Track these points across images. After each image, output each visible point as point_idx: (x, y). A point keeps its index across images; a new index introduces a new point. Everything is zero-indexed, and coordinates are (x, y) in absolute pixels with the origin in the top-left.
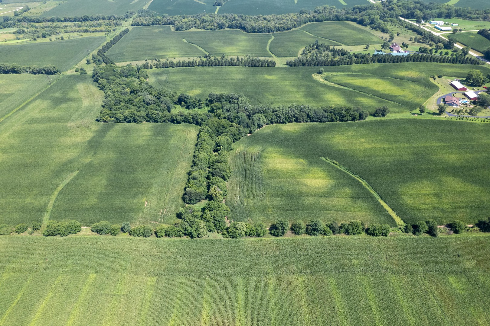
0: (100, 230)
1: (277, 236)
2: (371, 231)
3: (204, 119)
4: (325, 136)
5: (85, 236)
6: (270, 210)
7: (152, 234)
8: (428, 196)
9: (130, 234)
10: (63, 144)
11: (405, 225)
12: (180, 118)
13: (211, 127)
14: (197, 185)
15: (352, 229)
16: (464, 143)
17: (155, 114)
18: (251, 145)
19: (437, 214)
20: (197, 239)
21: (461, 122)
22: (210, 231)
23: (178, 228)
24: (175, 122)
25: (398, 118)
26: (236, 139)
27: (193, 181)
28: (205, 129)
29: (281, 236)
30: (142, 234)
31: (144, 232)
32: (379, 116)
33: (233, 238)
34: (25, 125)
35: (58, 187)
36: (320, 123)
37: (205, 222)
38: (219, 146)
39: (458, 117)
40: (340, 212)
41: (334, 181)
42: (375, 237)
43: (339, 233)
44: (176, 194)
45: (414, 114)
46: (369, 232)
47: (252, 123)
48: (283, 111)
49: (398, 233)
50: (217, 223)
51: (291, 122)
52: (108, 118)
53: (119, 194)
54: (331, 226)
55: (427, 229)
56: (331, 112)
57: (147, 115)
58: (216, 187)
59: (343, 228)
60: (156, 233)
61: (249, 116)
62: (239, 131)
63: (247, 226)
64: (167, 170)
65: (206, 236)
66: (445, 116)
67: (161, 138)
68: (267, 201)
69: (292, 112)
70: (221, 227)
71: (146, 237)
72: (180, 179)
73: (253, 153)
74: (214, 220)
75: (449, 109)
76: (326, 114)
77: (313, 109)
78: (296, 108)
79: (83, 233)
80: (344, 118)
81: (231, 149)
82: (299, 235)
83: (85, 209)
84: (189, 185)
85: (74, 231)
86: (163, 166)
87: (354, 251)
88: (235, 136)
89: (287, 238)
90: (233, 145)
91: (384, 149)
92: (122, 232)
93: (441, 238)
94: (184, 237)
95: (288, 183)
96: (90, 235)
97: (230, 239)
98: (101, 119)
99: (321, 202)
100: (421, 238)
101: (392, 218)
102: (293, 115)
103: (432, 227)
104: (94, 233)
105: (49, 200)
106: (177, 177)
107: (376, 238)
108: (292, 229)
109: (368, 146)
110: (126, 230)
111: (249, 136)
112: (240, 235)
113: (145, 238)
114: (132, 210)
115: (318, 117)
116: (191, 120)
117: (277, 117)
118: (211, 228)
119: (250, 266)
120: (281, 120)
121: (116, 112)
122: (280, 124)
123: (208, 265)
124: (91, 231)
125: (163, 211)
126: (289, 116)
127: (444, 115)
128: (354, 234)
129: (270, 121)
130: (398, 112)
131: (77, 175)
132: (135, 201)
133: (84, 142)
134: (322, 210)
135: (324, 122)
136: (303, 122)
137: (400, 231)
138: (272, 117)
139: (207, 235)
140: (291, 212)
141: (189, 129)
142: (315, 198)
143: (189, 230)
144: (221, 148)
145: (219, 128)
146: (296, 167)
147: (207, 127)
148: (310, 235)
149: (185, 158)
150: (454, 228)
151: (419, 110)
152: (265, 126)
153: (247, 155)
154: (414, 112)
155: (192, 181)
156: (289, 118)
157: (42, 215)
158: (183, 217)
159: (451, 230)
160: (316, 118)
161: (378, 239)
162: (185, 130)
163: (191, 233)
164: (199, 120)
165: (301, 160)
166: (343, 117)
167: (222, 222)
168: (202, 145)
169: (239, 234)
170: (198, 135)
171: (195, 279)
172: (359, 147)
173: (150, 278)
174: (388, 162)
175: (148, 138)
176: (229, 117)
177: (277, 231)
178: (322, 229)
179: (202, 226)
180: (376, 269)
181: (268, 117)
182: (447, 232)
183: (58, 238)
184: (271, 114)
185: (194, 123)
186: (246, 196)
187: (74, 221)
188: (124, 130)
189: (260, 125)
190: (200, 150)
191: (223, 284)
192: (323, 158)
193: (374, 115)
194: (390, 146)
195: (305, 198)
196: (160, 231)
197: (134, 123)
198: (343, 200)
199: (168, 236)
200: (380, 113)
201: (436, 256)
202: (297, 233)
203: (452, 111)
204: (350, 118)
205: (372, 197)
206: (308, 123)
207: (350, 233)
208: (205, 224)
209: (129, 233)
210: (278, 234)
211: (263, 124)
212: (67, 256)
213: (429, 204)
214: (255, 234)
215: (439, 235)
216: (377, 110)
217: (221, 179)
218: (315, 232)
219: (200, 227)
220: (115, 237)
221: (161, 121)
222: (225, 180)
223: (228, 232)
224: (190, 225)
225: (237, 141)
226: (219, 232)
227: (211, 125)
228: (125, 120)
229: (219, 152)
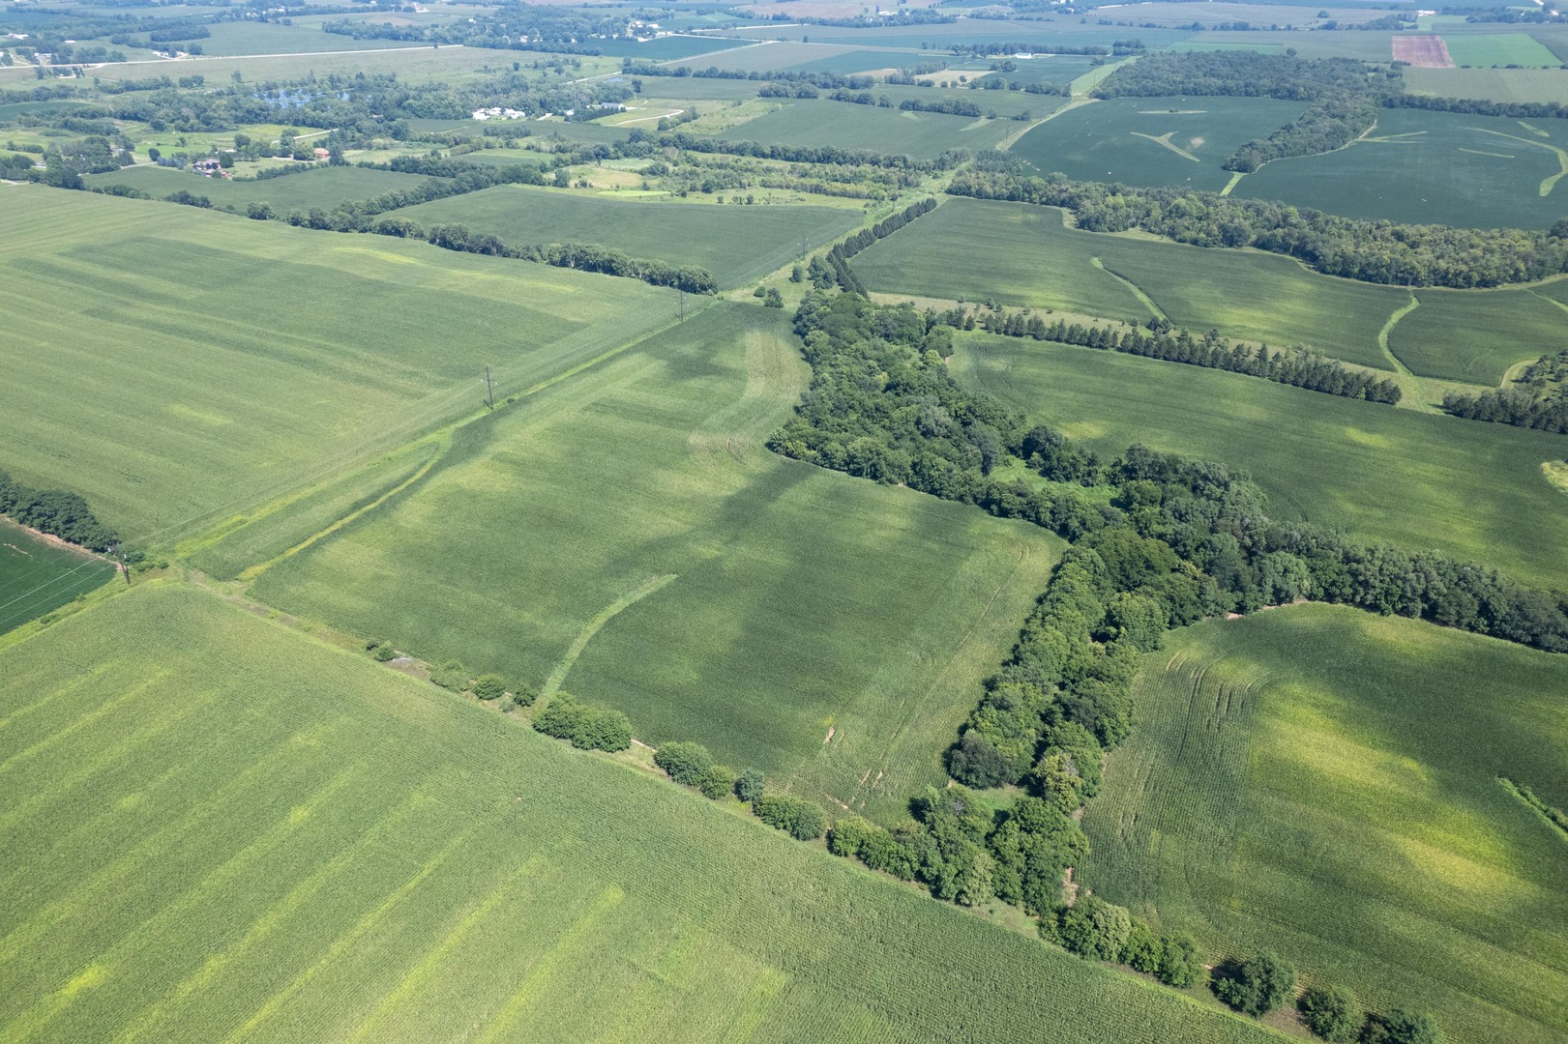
0: (677, 766)
1: (1237, 1008)
3: (1088, 524)
4: (1541, 703)
5: (633, 770)
6: (1236, 903)
7: (817, 837)
9: (755, 812)
10: (659, 489)
12: (1011, 501)
13: (1107, 554)
14: (1006, 730)
17: (938, 470)
18: (1230, 654)
20: (950, 905)
22: (1001, 898)
23: (902, 847)
24: (994, 507)
26: (1180, 617)
27: (995, 712)
28: (1083, 554)
29: (1254, 1013)
30: (789, 824)
31: (798, 819)
33: (1071, 949)
34: (588, 414)
35: (611, 603)
36: (1530, 649)
37: (995, 861)
38: (1117, 625)
44: (928, 735)
47: (1256, 579)
48: (1385, 566)
51: (1405, 612)
52: (801, 446)
53: (763, 679)
57: (914, 465)
58: (1067, 757)
60: (831, 838)
61: (1250, 553)
62: (1201, 592)
63: (1136, 929)
64: (924, 653)
65: (985, 909)
67: (935, 547)
68: (1235, 868)
69: (1418, 578)
70: (1041, 895)
71: (797, 837)
72: (957, 692)
73: (1230, 685)
74: (1027, 864)
77: (1514, 588)
78: (1439, 569)
79: (631, 758)
81: (1155, 648)
82: (1325, 1038)
83: (658, 691)
84: (980, 720)
85: (611, 743)
86: (917, 634)
88: (1181, 606)
89: (1273, 1031)
90: (1166, 636)
92: (734, 795)
94: (913, 882)
95: (1336, 830)
96: (647, 770)
97: (1061, 950)
98: (780, 444)
99: (1455, 951)
102: (1420, 592)
104: (658, 770)
105: (578, 633)
106: (950, 684)
108: (1302, 1006)
110: (748, 794)
111: (1233, 621)
112: (1100, 951)
113: (793, 840)
114: (781, 740)
115: (1528, 624)
116: (1046, 517)
117: (1356, 581)
118: (1009, 890)
120: (1369, 597)
121: (829, 435)
122: (1361, 610)
123: (962, 1007)
124: (651, 760)
125: (873, 776)
126: (1404, 591)
129: (1325, 589)
131: (668, 586)
132: (802, 715)
133: (717, 499)
134: (1451, 983)
135: (1548, 649)
136: (1458, 624)
138: (1335, 577)
139: (989, 907)
140: (1315, 940)
141: (1031, 541)
142: (1435, 926)
143: (935, 868)
144: (1119, 633)
145: (1133, 564)
146: (1383, 781)
147: (1093, 551)
149: (993, 630)
152: (1299, 602)
153: (1206, 685)
155: (991, 711)
156: (1401, 597)
157: (548, 670)
158: (928, 815)
160: (1517, 627)
162: (1017, 540)
163: (938, 878)
164: (1074, 523)
165: (1410, 764)
167: (1051, 880)
168: (1059, 605)
169: (1096, 946)
170: (1056, 569)
171: (904, 1033)
173: (767, 971)
175: (898, 535)
176: (1179, 537)
177: (1244, 989)
179: (981, 870)
183: (565, 747)
184: (1336, 565)
185: (1052, 528)
186: (1160, 824)
187: (619, 714)
188: (836, 494)
189: (1283, 595)
192: (1508, 784)
195: (1388, 912)
196: (846, 837)
197: (870, 481)
199: (865, 860)
202: (1319, 1030)
206: (1476, 635)
208: (993, 868)
209: (754, 806)
210: (1242, 1003)
211: (1294, 591)
212: (570, 808)
214: (1156, 968)
217: (1091, 738)
219: (974, 873)
220: (712, 803)
221: (953, 496)
222: (1104, 743)
223: (1062, 924)
224: (941, 851)
225: (1184, 624)
226: (1031, 911)
227: (1109, 549)
228: (847, 464)
229: (1111, 644)
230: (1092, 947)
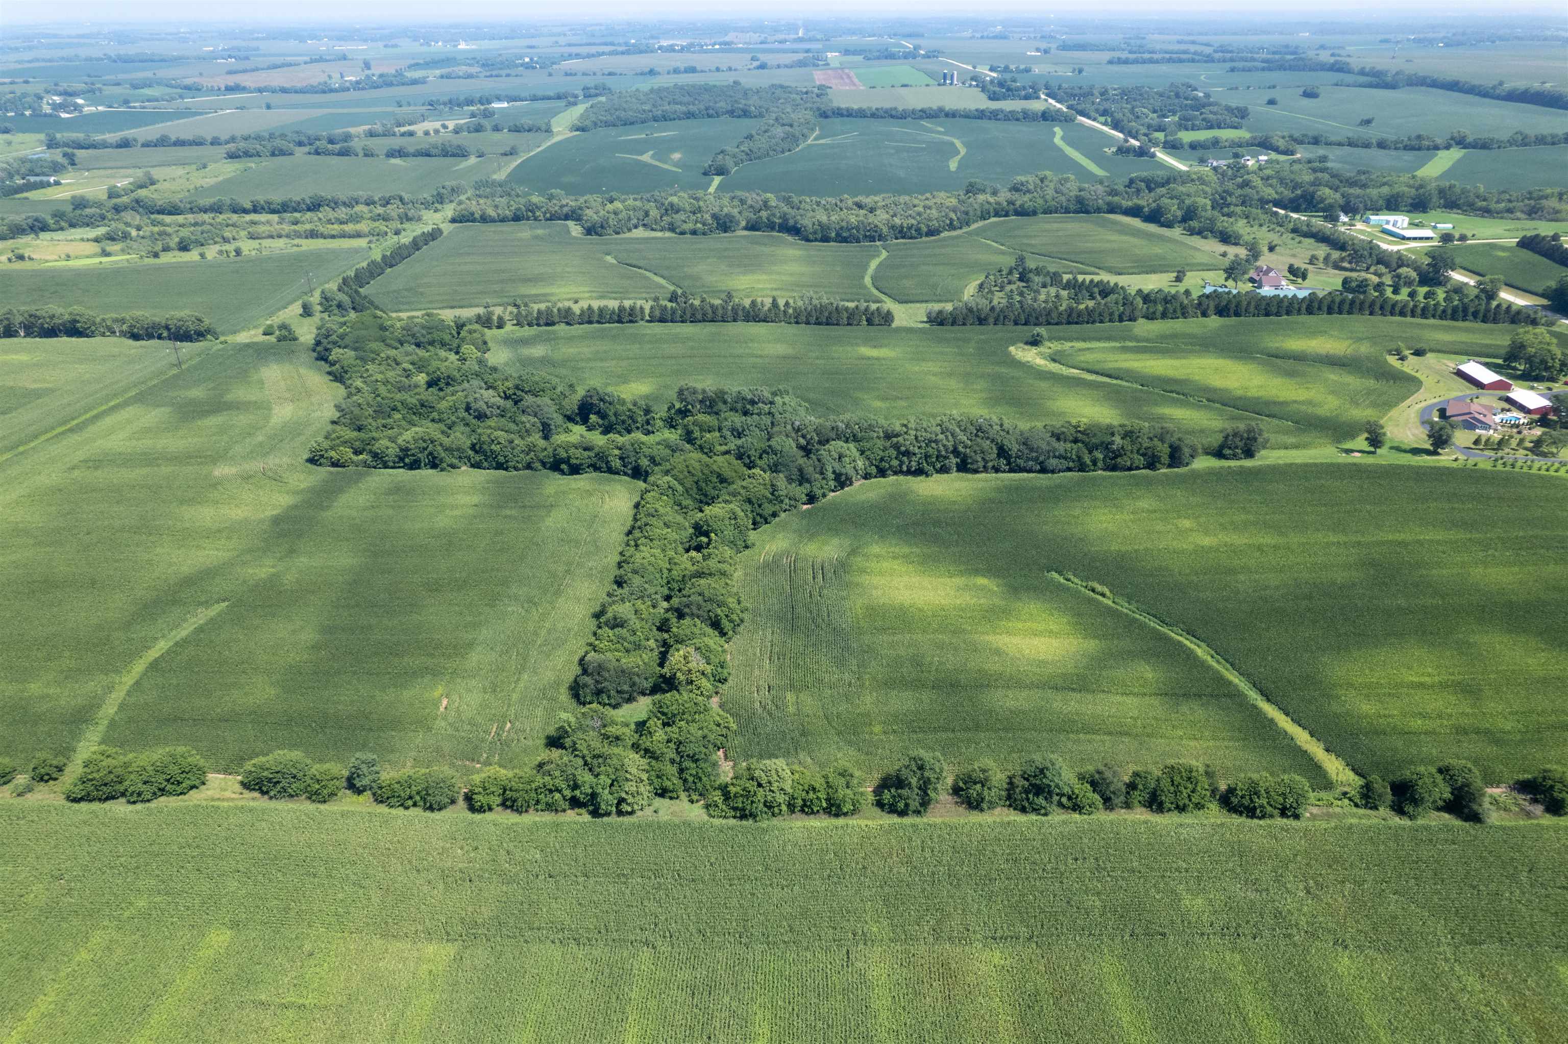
0: (270, 780)
1: (902, 813)
2: (1242, 797)
3: (657, 459)
4: (1060, 512)
5: (216, 803)
6: (877, 729)
7: (453, 802)
8: (1430, 691)
9: (376, 800)
10: (188, 525)
11: (1360, 782)
12: (579, 456)
13: (681, 476)
14: (625, 644)
15: (1172, 789)
16: (1531, 533)
17: (499, 443)
18: (812, 537)
19: (1473, 747)
20: (614, 819)
21: (1510, 473)
22: (662, 795)
23: (547, 778)
24: (564, 467)
25: (1299, 461)
26: (761, 516)
27: (611, 633)
28: (659, 482)
29: (918, 813)
30: (418, 798)
31: (426, 789)
32: (1235, 457)
33: (743, 817)
34: (76, 473)
35: (149, 648)
36: (1041, 475)
37: (646, 761)
38: (706, 534)
39: (1496, 460)
40: (1126, 739)
41: (1097, 642)
42: (1256, 821)
43: (1128, 806)
44: (549, 676)
45: (1348, 451)
46: (1235, 801)
47: (818, 469)
48: (919, 434)
49: (1338, 810)
50: (687, 764)
51: (944, 470)
52: (348, 453)
53: (355, 673)
54: (1097, 776)
55: (1447, 795)
56: (1076, 441)
57: (473, 447)
58: (691, 650)
59: (1140, 787)
60: (468, 798)
61: (807, 450)
62: (774, 489)
63: (797, 776)
64: (526, 605)
65: (648, 811)
66: (1454, 457)
67: (513, 512)
68: (868, 701)
69: (947, 437)
70: (700, 779)
71: (431, 809)
72: (569, 630)
73: (819, 560)
74: (678, 753)
75: (1462, 438)
76: (1061, 447)
77: (1017, 431)
78: (959, 427)
79: (210, 793)
80: (1119, 460)
81: (747, 547)
82: (982, 810)
83: (230, 719)
84: (597, 642)
85: (179, 783)
86: (514, 590)
87: (1184, 865)
88: (760, 506)
89: (939, 820)
90: (753, 536)
91: (1260, 548)
92: (347, 792)
93: (1503, 828)
94: (569, 812)
95: (941, 646)
96: (233, 799)
97: (732, 822)
98: (322, 456)
99: (1057, 704)
100: (1427, 828)
101: (1312, 759)
102: (951, 448)
103: (1465, 785)
104: (248, 794)
105: (110, 689)
106: (560, 626)
107: (1261, 822)
108: (956, 791)
109: (1207, 541)
110: (364, 783)
111: (808, 510)
112: (770, 807)
113: (428, 814)
114: (396, 724)
115: (1034, 454)
116: (616, 463)
117: (899, 452)
118: (667, 784)
119: (804, 914)
120: (913, 464)
121: (374, 434)
122: (909, 477)
123: (651, 906)
124: (238, 788)
125: (501, 728)
126: (939, 451)
127: (1448, 454)
128: (1181, 809)
129: (877, 467)
130: (1296, 447)
131: (219, 615)
132: (407, 694)
133: (261, 521)
134: (1062, 730)
135: (1053, 472)
136: (985, 469)
137: (1346, 801)
138: (881, 453)
139: (652, 808)
140: (951, 735)
141: (607, 488)
142: (1036, 694)
143: (587, 786)
144: (710, 540)
145: (707, 481)
146: (968, 599)
147: (669, 478)
148: (1023, 810)
149: (591, 569)
150: (1543, 792)
151: (1367, 439)
152: (858, 484)
153: (799, 565)
154: (1349, 445)
155: (606, 632)
156: (937, 457)
157: (76, 735)
158: (568, 742)
159: (1535, 801)
160: (1028, 459)
161: (1270, 826)
162: (594, 490)
163: (594, 795)
164: (644, 462)
165: (981, 581)
166: (1116, 457)
167: (706, 761)
168: (648, 528)
169: (765, 805)
170: (637, 506)
171: (596, 953)
172: (1175, 543)
174: (1277, 588)
175: (471, 511)
176: (742, 450)
177: (905, 792)
178: (1066, 790)
179: (634, 771)
180: (1274, 930)
181: (868, 453)
182: (1522, 809)
183: (119, 807)
184: (880, 443)
185: (625, 474)
186: (792, 687)
187: (181, 749)
188: (397, 489)
189: (843, 478)
190: (639, 542)
191: (701, 973)
192: (1055, 575)
193: (1219, 454)
194: (1281, 540)
195: (1000, 693)
196: (485, 789)
197: (431, 471)
198: (1129, 700)
199: (511, 807)
200: (1236, 447)
201: (1493, 886)
202: (975, 804)
203: (1477, 442)
204: (1140, 460)
205: (1235, 695)
206: (1000, 475)
207: (1167, 805)
208: (647, 767)
209: (374, 794)
210: (907, 805)
211: (851, 473)
212: (137, 867)
213: (1440, 716)
214: (824, 805)
215: (1494, 818)
216: (1226, 437)
217: (709, 630)
218: (1041, 801)
219: (628, 776)
220: (322, 807)
221: (520, 466)
222: (723, 634)
223: (727, 796)
224: (590, 770)
225: (767, 523)
226: (695, 797)
227: (682, 472)
228: (401, 459)
229: (705, 551)
230: (761, 805)
